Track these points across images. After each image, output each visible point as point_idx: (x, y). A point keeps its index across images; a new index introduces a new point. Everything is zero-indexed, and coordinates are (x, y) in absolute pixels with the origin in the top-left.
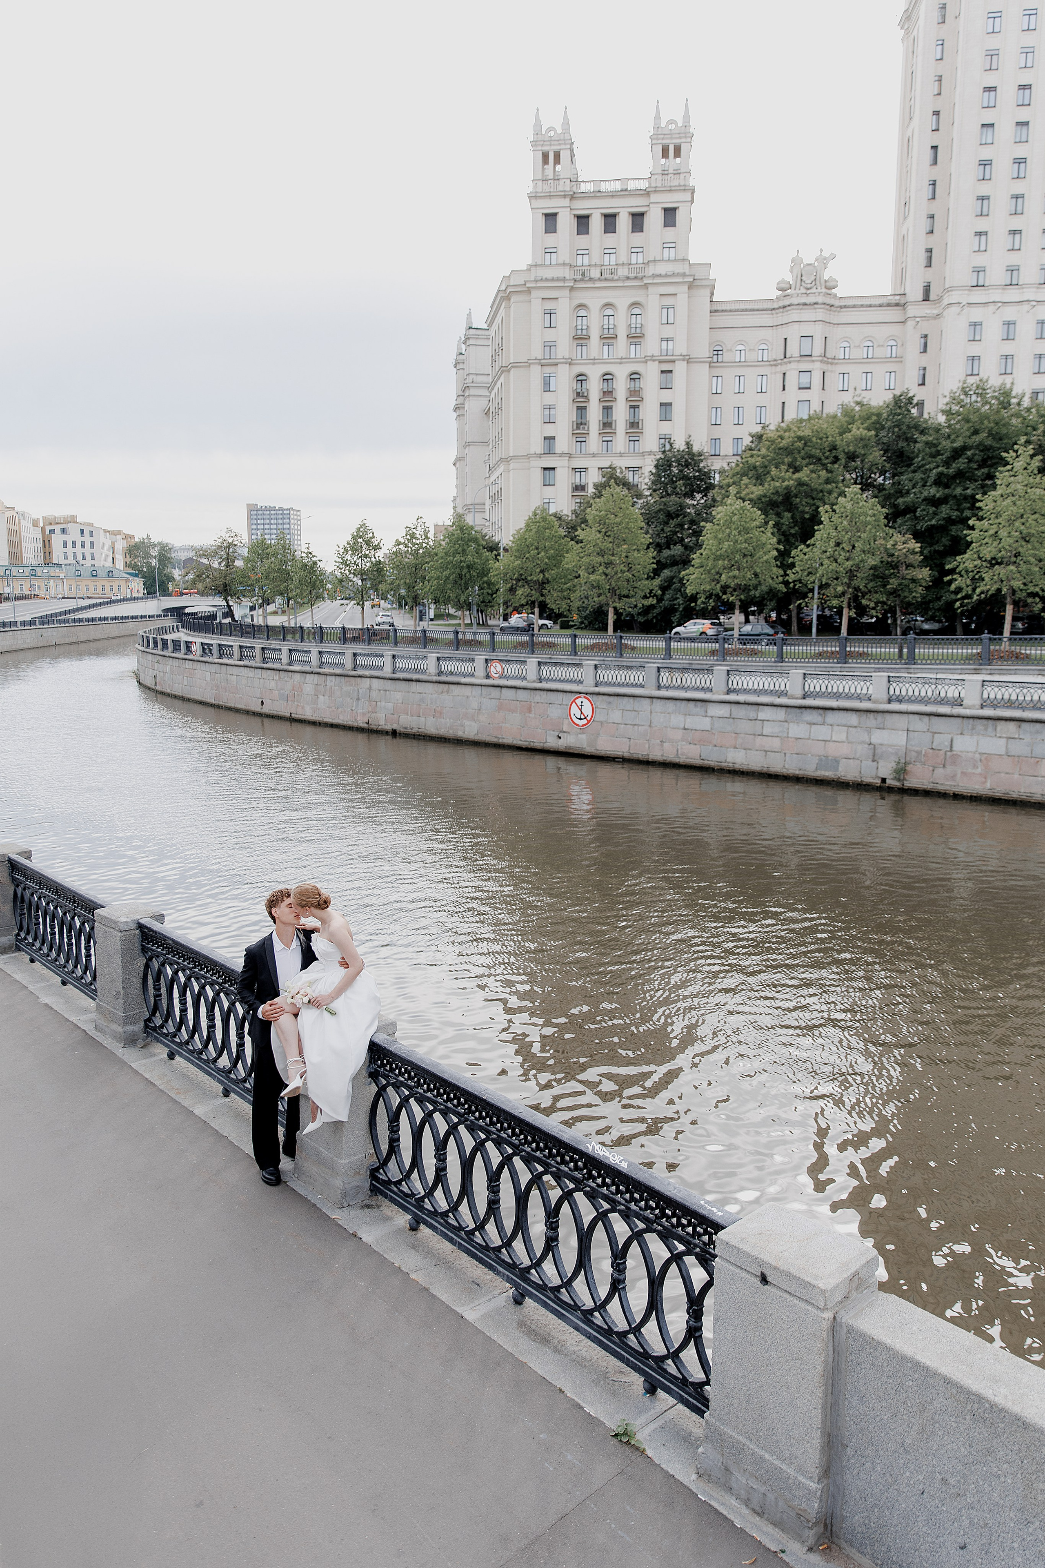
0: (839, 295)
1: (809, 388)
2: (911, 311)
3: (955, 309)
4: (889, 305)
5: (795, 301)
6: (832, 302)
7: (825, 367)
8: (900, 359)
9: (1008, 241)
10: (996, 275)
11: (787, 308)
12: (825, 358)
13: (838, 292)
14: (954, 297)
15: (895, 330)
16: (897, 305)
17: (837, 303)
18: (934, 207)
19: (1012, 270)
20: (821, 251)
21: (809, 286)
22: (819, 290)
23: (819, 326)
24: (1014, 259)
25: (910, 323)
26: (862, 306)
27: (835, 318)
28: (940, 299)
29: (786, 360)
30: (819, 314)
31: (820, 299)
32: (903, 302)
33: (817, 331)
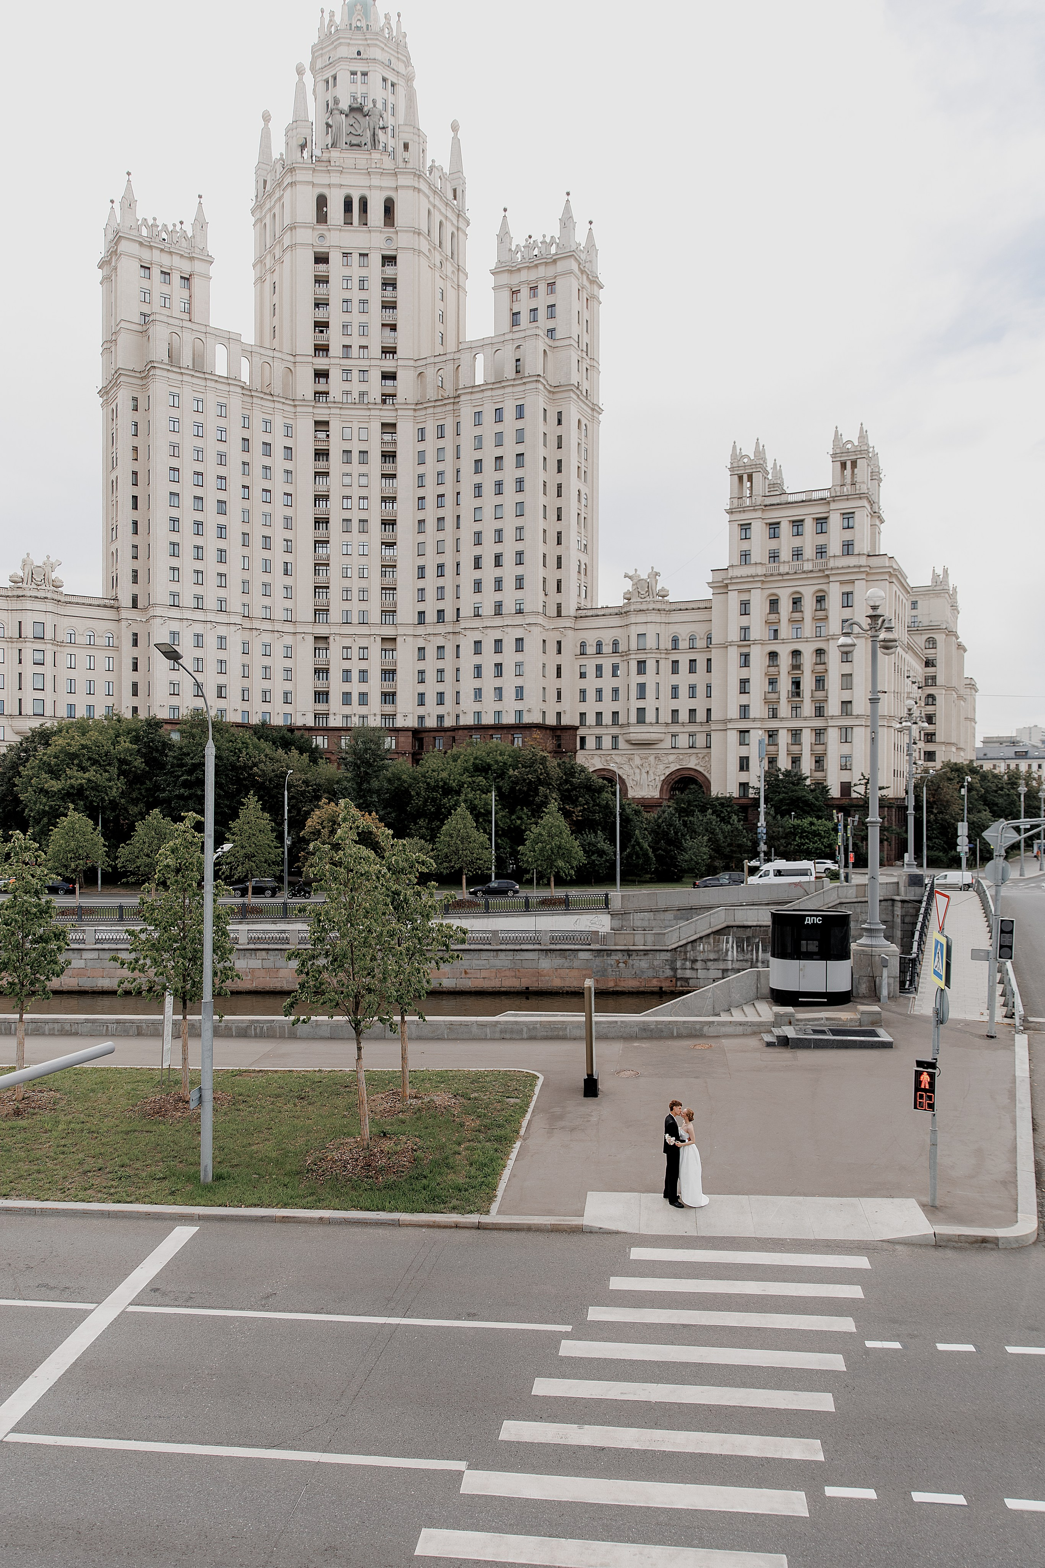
0: (65, 593)
1: (43, 664)
2: (124, 614)
3: (158, 621)
4: (105, 606)
5: (28, 593)
6: (59, 598)
7: (55, 648)
8: (117, 648)
9: (193, 577)
10: (187, 600)
11: (21, 598)
12: (55, 642)
13: (65, 590)
14: (158, 611)
15: (111, 625)
16: (112, 607)
17: (63, 599)
18: (137, 540)
19: (198, 598)
20: (48, 557)
21: (39, 583)
22: (48, 588)
23: (50, 615)
24: (199, 590)
25: (124, 623)
26: (83, 604)
27: (62, 610)
28: (145, 609)
29: (21, 639)
30: (50, 606)
31: (49, 595)
32: (116, 606)
33: (49, 620)
